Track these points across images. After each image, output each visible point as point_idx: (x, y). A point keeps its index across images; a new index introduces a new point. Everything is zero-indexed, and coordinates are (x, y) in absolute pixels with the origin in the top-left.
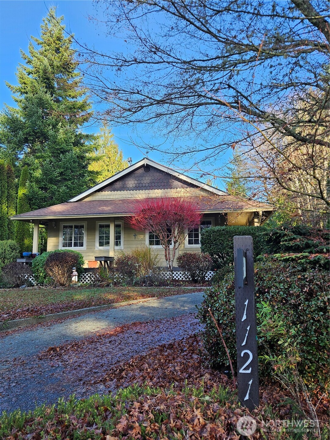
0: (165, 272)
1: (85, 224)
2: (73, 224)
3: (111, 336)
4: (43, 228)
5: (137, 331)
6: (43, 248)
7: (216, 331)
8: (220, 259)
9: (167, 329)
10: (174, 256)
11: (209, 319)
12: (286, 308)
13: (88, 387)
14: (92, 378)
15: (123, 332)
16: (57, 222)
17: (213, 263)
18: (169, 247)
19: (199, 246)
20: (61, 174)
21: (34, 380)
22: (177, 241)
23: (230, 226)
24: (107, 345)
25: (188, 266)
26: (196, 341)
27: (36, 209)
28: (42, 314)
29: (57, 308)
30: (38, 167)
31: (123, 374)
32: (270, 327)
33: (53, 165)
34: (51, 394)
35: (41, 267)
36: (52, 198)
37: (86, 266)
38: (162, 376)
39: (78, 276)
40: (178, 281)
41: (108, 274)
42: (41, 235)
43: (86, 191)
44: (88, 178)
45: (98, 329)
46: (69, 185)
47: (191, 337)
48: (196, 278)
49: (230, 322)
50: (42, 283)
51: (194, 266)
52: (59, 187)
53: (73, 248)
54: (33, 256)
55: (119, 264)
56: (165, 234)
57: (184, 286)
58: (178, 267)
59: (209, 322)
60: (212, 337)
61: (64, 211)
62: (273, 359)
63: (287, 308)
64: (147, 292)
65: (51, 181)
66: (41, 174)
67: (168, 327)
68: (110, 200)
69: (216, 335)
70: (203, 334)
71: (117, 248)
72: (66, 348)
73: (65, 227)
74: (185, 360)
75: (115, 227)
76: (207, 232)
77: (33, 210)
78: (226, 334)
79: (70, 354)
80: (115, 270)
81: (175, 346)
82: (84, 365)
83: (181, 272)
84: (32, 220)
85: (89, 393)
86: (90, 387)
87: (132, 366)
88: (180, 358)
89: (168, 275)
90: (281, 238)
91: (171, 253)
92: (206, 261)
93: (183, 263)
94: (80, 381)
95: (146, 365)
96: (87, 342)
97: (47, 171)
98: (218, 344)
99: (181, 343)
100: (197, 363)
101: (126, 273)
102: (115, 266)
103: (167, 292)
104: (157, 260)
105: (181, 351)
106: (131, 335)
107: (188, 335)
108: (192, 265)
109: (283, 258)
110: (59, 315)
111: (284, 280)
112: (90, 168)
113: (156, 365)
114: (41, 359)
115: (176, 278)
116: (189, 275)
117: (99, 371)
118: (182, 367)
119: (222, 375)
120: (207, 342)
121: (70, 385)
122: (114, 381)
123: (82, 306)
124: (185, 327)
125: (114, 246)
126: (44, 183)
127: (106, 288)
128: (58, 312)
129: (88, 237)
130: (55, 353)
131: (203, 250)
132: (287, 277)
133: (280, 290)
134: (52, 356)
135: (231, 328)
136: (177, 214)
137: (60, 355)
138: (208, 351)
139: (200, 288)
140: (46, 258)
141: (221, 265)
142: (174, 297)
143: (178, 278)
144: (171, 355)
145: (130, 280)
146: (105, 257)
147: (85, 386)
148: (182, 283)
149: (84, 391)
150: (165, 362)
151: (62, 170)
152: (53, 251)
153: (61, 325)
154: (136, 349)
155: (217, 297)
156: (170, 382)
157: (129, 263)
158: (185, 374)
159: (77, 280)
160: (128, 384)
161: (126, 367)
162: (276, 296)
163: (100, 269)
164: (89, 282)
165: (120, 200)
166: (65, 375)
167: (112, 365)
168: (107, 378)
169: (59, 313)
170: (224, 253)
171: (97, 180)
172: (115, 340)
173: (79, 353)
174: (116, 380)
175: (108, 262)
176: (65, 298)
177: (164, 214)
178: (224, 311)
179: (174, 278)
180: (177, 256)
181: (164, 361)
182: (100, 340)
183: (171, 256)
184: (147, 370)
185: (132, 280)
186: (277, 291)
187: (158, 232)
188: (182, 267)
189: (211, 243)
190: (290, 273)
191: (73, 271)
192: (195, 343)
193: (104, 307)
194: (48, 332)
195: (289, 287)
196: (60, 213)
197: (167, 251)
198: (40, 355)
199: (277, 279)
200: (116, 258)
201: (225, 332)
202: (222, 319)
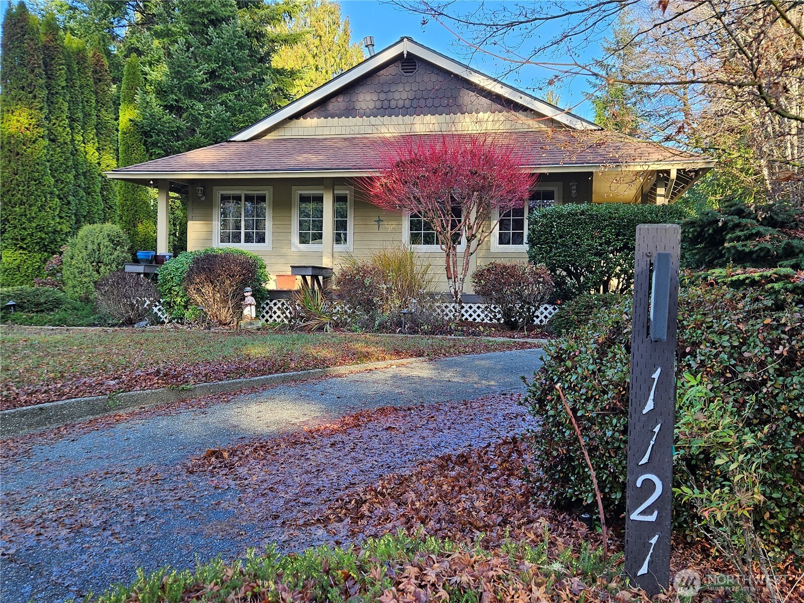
0: (445, 304)
1: (267, 192)
2: (242, 192)
3: (333, 433)
4: (176, 198)
5: (388, 425)
6: (179, 245)
7: (568, 432)
8: (571, 279)
9: (453, 423)
10: (466, 269)
11: (552, 408)
12: (730, 389)
13: (292, 532)
14: (300, 515)
15: (359, 425)
16: (207, 185)
17: (554, 287)
18: (454, 249)
19: (525, 247)
20: (212, 74)
21: (182, 512)
22: (474, 236)
23: (599, 204)
24: (327, 450)
25: (496, 291)
26: (516, 450)
27: (160, 156)
28: (187, 382)
29: (218, 371)
30: (160, 58)
31: (365, 509)
32: (699, 429)
33: (192, 52)
34: (217, 540)
35: (178, 284)
36: (194, 130)
37: (271, 286)
38: (447, 518)
39: (257, 307)
40: (473, 324)
41: (322, 305)
42: (173, 214)
43: (268, 116)
44: (273, 87)
45: (305, 419)
46: (230, 100)
47: (505, 443)
48: (513, 319)
49: (600, 414)
50: (181, 319)
51: (512, 292)
52: (209, 107)
53: (243, 247)
54: (158, 260)
55: (344, 284)
56: (448, 221)
57: (487, 336)
58: (474, 293)
59: (551, 413)
60: (557, 444)
61: (221, 163)
62: (701, 496)
63: (733, 390)
64: (406, 347)
65: (190, 91)
66: (167, 75)
67: (455, 420)
68: (326, 139)
69: (567, 441)
70: (536, 437)
71: (338, 248)
72: (243, 454)
73: (225, 198)
74: (495, 488)
75: (334, 202)
76: (544, 216)
77: (153, 157)
78: (590, 439)
79: (251, 465)
80: (334, 297)
81: (471, 460)
82: (280, 487)
83: (480, 305)
84: (153, 180)
85: (296, 543)
86: (297, 532)
87: (383, 495)
88: (483, 483)
89: (451, 311)
90: (727, 234)
91: (460, 263)
92: (539, 283)
93: (485, 285)
94: (276, 518)
95: (412, 496)
96: (285, 443)
97: (181, 67)
98: (571, 459)
99: (485, 454)
100: (521, 495)
101: (360, 304)
102: (334, 287)
103: (450, 347)
104: (426, 277)
105: (486, 469)
106: (375, 433)
107: (499, 438)
108: (507, 290)
109: (730, 279)
110: (222, 386)
111: (731, 327)
112: (276, 62)
113: (432, 495)
114: (192, 473)
115: (468, 317)
116: (499, 312)
117: (313, 502)
118: (488, 502)
119: (574, 522)
120: (546, 454)
121: (254, 526)
122: (345, 522)
123: (269, 369)
124: (493, 421)
125: (333, 244)
126: (176, 95)
127: (317, 334)
128: (220, 380)
129: (276, 223)
130: (220, 462)
131: (533, 258)
132: (738, 322)
133: (721, 349)
134: (214, 468)
135: (602, 428)
136: (476, 173)
137: (231, 466)
138: (546, 472)
139: (522, 340)
140: (186, 266)
141: (572, 293)
142: (464, 358)
143: (473, 318)
144: (464, 477)
145: (368, 320)
146: (313, 267)
147: (286, 529)
148: (482, 329)
149: (284, 537)
150: (452, 490)
151: (214, 66)
152: (202, 250)
153: (227, 407)
154: (389, 461)
155: (573, 362)
156: (464, 531)
157: (367, 282)
158: (494, 516)
159: (254, 315)
160: (374, 529)
161: (368, 497)
162: (712, 361)
163: (302, 292)
164: (280, 319)
165: (345, 139)
166: (243, 505)
167: (340, 490)
168: (331, 517)
169: (223, 382)
170: (580, 264)
171: (293, 91)
172: (343, 442)
173: (270, 465)
174: (348, 519)
175: (321, 278)
176: (231, 350)
177: (446, 174)
178: (587, 392)
179: (464, 318)
180: (472, 269)
181: (450, 488)
182: (312, 441)
183: (460, 270)
184: (413, 503)
185: (372, 319)
186: (715, 351)
187: (431, 214)
188: (484, 294)
189: (552, 243)
190: (745, 312)
191: (246, 294)
192: (515, 456)
193: (316, 373)
194: (202, 419)
195: (742, 344)
196: (214, 167)
197: (451, 259)
198: (189, 464)
199: (715, 325)
200: (337, 270)
201: (588, 436)
202: (583, 408)
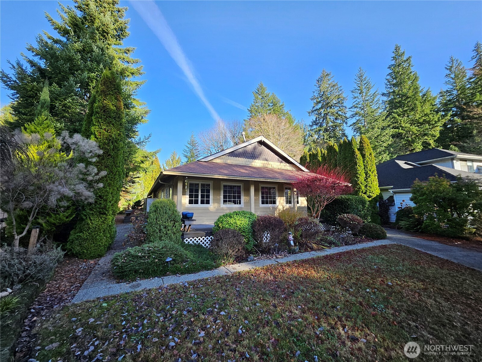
2: (200, 183)
129: (214, 196)
